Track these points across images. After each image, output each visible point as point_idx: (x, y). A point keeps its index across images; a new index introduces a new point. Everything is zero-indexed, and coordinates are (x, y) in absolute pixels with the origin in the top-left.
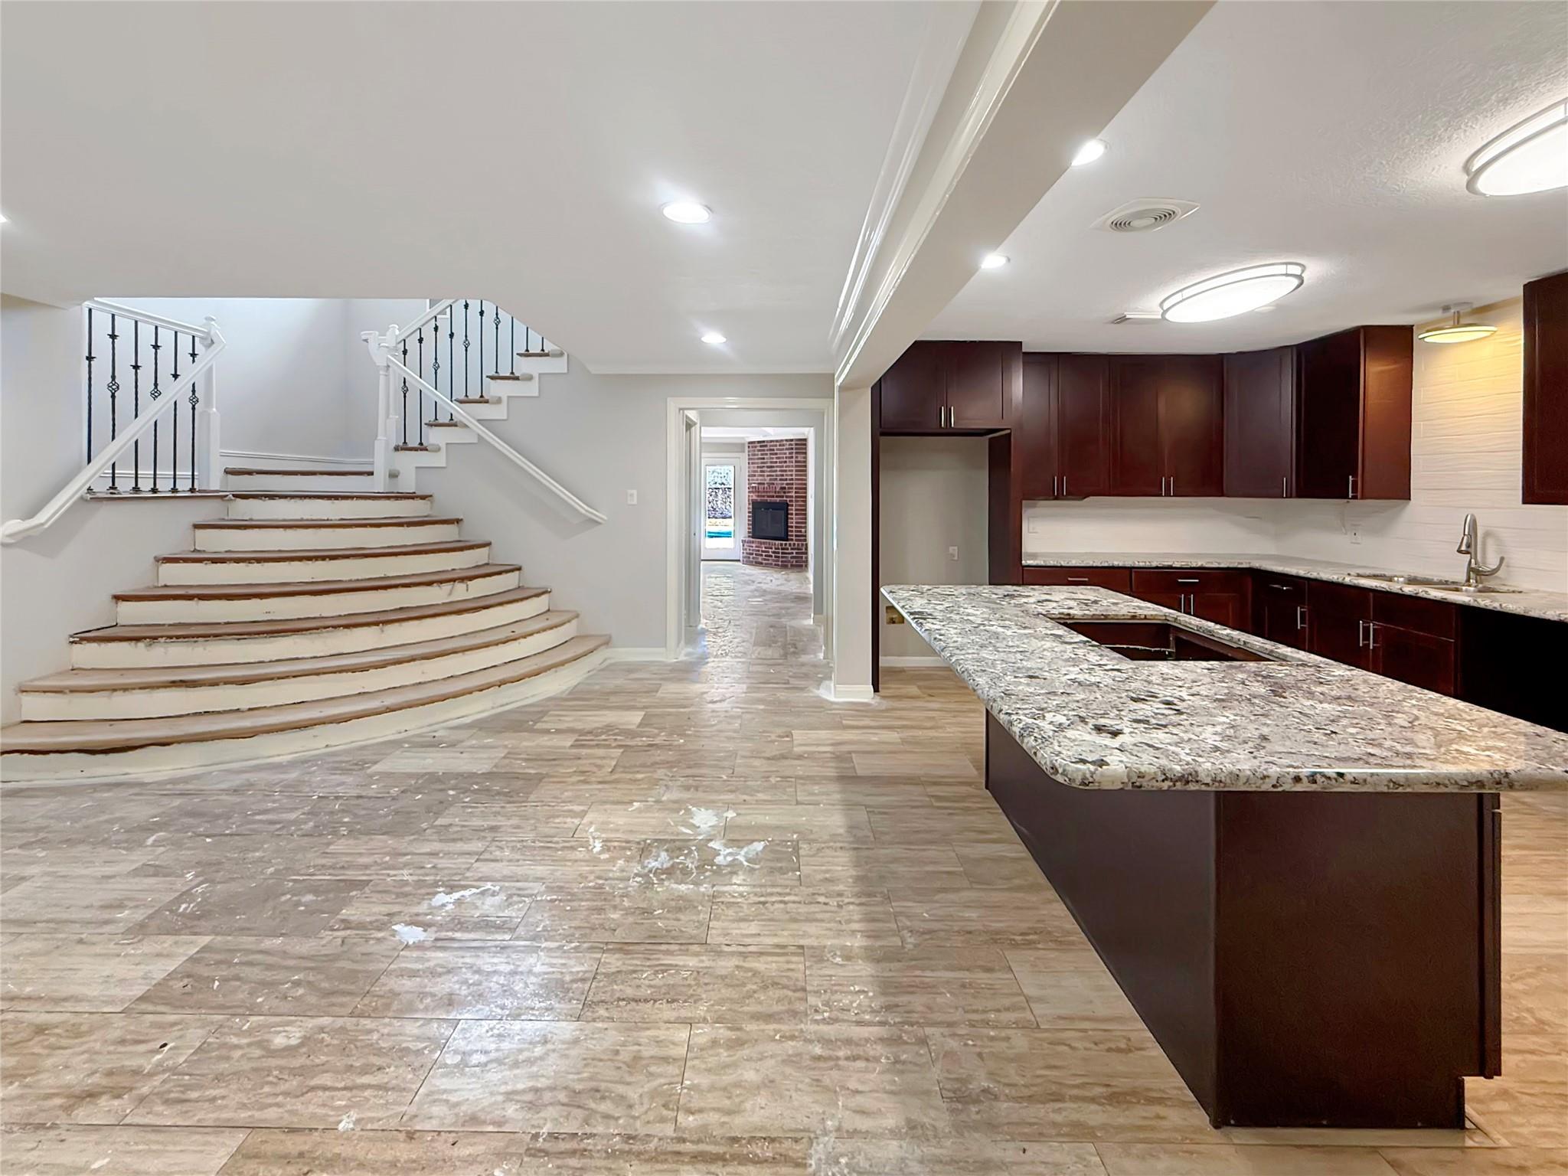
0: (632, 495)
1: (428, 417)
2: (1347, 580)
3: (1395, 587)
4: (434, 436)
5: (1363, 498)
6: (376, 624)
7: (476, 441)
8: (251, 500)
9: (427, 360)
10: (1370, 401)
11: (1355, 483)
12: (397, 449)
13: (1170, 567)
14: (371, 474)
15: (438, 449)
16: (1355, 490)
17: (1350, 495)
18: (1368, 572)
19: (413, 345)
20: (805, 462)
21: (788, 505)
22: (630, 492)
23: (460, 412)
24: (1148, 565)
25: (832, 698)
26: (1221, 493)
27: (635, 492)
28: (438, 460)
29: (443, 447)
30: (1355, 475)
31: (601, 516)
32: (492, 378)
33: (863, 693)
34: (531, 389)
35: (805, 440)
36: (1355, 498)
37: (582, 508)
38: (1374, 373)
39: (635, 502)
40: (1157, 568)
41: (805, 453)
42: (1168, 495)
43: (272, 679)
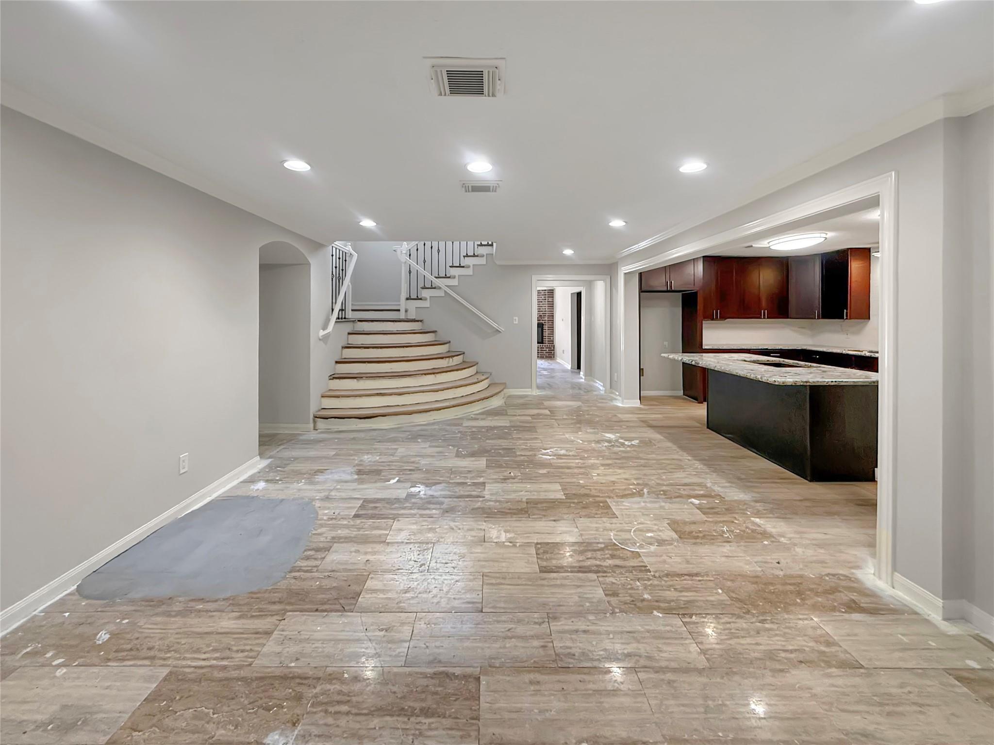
0: (515, 320)
1: (421, 285)
2: (844, 352)
3: (863, 354)
4: (425, 293)
5: (850, 319)
6: (434, 374)
7: (443, 295)
8: (364, 323)
9: (421, 260)
10: (853, 280)
11: (847, 313)
12: (407, 299)
13: (767, 349)
14: (399, 310)
15: (426, 299)
16: (847, 316)
17: (845, 318)
18: (852, 349)
19: (414, 252)
20: (553, 302)
21: (543, 325)
22: (515, 318)
23: (438, 282)
24: (757, 348)
25: (620, 405)
26: (787, 317)
27: (517, 318)
28: (426, 304)
29: (428, 298)
30: (847, 310)
31: (502, 329)
32: (450, 267)
33: (636, 403)
34: (469, 272)
35: (553, 290)
36: (846, 319)
37: (495, 325)
38: (855, 267)
39: (517, 323)
40: (761, 349)
41: (553, 297)
42: (764, 318)
43: (409, 393)
